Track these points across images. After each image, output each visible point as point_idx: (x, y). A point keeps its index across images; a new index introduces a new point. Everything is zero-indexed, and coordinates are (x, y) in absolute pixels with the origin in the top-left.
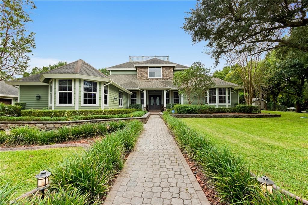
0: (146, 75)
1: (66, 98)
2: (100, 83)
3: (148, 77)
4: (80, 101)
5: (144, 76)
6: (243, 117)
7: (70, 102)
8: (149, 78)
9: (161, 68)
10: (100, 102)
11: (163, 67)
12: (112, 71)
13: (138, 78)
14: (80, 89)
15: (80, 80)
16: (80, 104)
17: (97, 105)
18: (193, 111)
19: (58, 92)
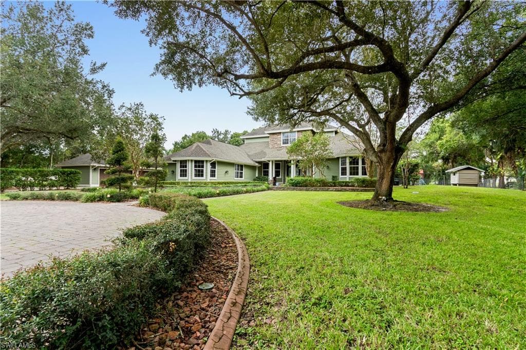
0: (278, 142)
1: (184, 173)
2: (207, 161)
3: (280, 145)
4: (192, 175)
5: (276, 143)
6: (346, 190)
7: (186, 176)
8: (282, 145)
9: (297, 133)
10: (206, 176)
11: (298, 131)
12: (246, 139)
13: (270, 146)
14: (192, 167)
15: (192, 161)
16: (192, 177)
17: (204, 178)
18: (297, 183)
19: (179, 169)
